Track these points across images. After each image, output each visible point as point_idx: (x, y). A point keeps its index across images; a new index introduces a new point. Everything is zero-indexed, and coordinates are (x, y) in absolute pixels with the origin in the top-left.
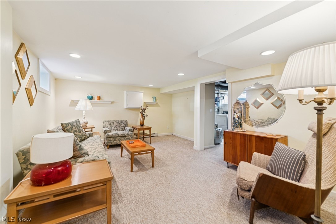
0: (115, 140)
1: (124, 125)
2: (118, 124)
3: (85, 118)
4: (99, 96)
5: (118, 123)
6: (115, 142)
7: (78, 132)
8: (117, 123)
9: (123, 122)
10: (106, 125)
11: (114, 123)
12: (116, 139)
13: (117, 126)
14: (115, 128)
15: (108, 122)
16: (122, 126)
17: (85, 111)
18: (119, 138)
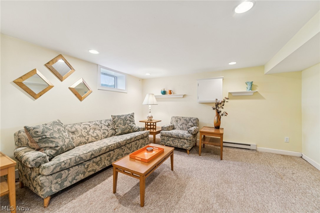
0: (168, 140)
1: (192, 124)
2: (185, 122)
3: (150, 112)
4: (170, 90)
5: (186, 120)
6: (168, 142)
7: (122, 125)
8: (184, 120)
9: (192, 119)
10: (173, 121)
11: (180, 120)
12: (170, 140)
13: (183, 123)
14: (180, 125)
15: (176, 118)
16: (189, 125)
17: (150, 105)
18: (173, 138)
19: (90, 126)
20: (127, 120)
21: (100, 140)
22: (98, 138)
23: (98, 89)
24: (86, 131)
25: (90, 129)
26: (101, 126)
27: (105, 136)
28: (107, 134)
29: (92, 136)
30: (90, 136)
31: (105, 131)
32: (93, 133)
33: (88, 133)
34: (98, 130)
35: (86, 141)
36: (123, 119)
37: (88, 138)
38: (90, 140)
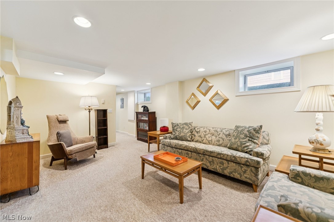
17: (320, 113)
19: (210, 131)
20: (242, 133)
21: (212, 145)
22: (211, 143)
23: (236, 96)
24: (205, 134)
25: (209, 133)
26: (220, 134)
27: (218, 144)
28: (221, 143)
29: (207, 139)
30: (205, 139)
31: (221, 139)
32: (209, 137)
33: (205, 135)
34: (215, 136)
35: (201, 141)
36: (238, 131)
37: (204, 139)
38: (204, 141)
